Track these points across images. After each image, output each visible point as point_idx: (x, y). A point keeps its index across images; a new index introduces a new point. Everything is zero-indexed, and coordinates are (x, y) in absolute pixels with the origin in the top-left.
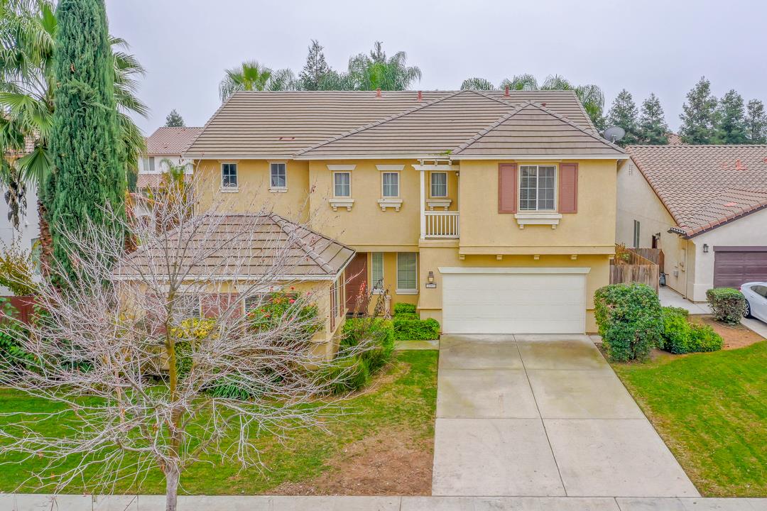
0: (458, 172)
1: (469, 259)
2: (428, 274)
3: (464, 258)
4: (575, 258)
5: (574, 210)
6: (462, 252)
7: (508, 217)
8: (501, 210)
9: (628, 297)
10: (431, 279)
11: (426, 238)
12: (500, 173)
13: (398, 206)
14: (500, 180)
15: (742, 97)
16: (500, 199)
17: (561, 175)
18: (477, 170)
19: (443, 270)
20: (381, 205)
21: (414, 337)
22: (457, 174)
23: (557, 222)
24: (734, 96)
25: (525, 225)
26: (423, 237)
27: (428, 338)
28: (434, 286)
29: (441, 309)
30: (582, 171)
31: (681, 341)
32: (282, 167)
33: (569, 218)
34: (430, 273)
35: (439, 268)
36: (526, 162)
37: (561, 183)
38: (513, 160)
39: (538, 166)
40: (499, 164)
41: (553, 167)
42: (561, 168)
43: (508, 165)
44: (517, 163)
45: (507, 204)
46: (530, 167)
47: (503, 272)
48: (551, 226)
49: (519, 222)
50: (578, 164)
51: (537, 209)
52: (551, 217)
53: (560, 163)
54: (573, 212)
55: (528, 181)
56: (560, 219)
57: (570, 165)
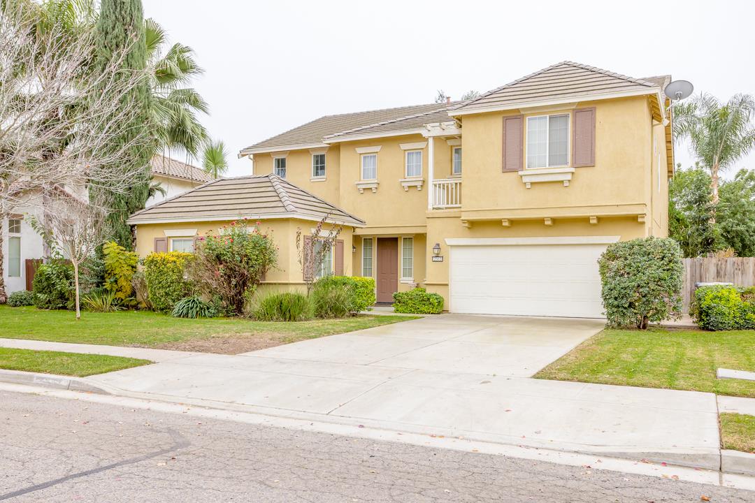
1: (475, 226)
2: (434, 247)
3: (466, 225)
4: (594, 222)
5: (591, 165)
6: (464, 217)
7: (512, 176)
8: (506, 169)
10: (438, 251)
11: (434, 208)
12: (504, 128)
13: (419, 184)
14: (504, 135)
16: (504, 156)
17: (575, 123)
18: (480, 125)
19: (449, 241)
20: (403, 184)
21: (412, 310)
23: (569, 177)
25: (532, 183)
26: (430, 207)
28: (440, 259)
29: (447, 285)
30: (601, 114)
32: (322, 157)
33: (584, 173)
34: (436, 244)
35: (446, 240)
36: (533, 112)
37: (575, 132)
38: (518, 110)
39: (548, 116)
40: (504, 117)
41: (567, 116)
42: (575, 117)
43: (513, 118)
44: (523, 115)
45: (512, 161)
46: (539, 118)
47: (514, 243)
48: (562, 182)
49: (525, 180)
50: (595, 108)
51: (547, 165)
52: (563, 171)
53: (573, 110)
54: (589, 165)
55: (537, 134)
56: (573, 173)
57: (586, 110)
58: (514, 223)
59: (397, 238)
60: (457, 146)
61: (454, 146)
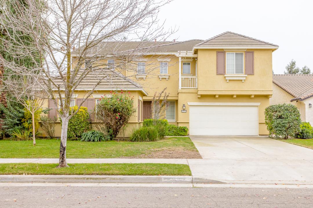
0: (197, 58)
1: (203, 97)
2: (182, 106)
3: (200, 97)
4: (253, 97)
5: (252, 73)
6: (199, 93)
7: (221, 76)
8: (218, 74)
9: (283, 108)
10: (184, 108)
11: (182, 89)
12: (217, 56)
13: (167, 77)
14: (217, 59)
15: (310, 69)
16: (217, 68)
17: (246, 57)
18: (207, 54)
19: (189, 104)
20: (159, 77)
21: (176, 134)
22: (196, 59)
24: (306, 68)
25: (229, 80)
27: (183, 134)
28: (185, 111)
29: (188, 123)
30: (256, 55)
31: (309, 132)
33: (250, 77)
34: (183, 105)
36: (229, 51)
37: (246, 61)
38: (223, 49)
39: (235, 53)
40: (217, 52)
41: (242, 54)
42: (246, 54)
43: (221, 52)
44: (225, 51)
45: (221, 70)
46: (231, 54)
47: (218, 105)
48: (242, 80)
49: (227, 78)
50: (254, 52)
51: (235, 73)
52: (242, 76)
53: (245, 51)
54: (252, 74)
55: (230, 60)
56: (246, 77)
57: (250, 52)
58: (221, 96)
59: (151, 102)
60: (184, 62)
61: (183, 62)
